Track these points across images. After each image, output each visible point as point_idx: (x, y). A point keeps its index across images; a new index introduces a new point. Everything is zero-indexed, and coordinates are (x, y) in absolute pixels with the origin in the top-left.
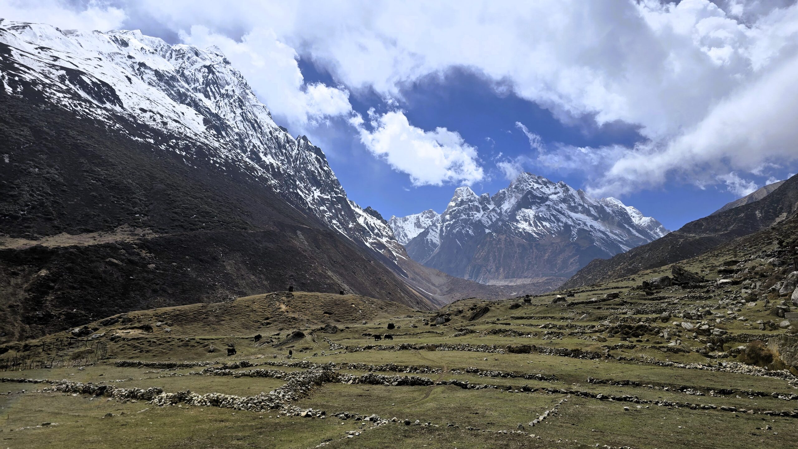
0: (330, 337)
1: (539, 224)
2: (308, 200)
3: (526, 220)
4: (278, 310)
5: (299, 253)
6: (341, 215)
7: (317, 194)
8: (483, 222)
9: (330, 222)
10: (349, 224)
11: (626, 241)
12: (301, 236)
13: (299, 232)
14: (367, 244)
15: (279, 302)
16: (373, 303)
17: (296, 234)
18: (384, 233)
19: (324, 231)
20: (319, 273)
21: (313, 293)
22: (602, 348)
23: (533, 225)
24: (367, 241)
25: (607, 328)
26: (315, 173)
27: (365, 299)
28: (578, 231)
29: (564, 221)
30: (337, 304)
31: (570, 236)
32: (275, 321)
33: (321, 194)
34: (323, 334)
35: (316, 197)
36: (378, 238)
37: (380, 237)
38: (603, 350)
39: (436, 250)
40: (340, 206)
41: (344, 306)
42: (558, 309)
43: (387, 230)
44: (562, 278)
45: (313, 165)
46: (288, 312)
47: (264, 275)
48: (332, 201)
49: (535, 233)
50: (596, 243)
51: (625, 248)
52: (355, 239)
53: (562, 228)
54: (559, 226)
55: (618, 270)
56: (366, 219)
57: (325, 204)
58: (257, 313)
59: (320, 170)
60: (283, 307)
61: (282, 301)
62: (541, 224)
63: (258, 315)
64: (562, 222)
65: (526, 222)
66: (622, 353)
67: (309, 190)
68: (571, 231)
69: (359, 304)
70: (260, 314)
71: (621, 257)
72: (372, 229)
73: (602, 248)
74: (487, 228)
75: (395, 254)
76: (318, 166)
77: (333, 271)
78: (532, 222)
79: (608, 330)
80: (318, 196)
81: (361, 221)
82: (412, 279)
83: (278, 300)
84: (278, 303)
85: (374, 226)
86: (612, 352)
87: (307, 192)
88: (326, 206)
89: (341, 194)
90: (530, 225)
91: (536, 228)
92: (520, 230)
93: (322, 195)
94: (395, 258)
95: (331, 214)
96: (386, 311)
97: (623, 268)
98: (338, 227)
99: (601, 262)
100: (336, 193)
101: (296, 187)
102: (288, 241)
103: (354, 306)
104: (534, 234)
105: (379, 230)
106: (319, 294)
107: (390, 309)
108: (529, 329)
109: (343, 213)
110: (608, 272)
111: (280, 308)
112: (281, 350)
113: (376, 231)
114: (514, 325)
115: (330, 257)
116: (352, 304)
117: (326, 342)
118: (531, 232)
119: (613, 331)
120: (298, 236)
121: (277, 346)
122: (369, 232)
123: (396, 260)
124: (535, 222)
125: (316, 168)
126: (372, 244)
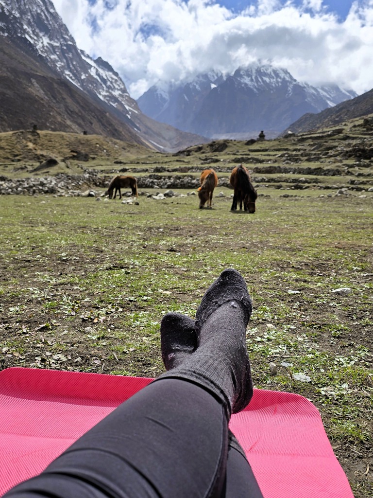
0: (83, 164)
1: (260, 80)
2: (38, 47)
3: (249, 75)
4: (26, 148)
5: (36, 101)
6: (73, 65)
7: (46, 41)
8: (209, 76)
9: (63, 72)
10: (81, 75)
11: (332, 97)
12: (36, 85)
13: (33, 81)
14: (101, 97)
15: (26, 140)
16: (115, 144)
17: (30, 82)
18: (117, 87)
19: (58, 79)
20: (58, 122)
21: (57, 133)
22: (342, 166)
23: (254, 80)
24: (100, 94)
25: (341, 153)
26: (41, 15)
27: (108, 139)
28: (293, 87)
29: (282, 77)
30: (82, 144)
31: (287, 91)
32: (25, 158)
33: (50, 40)
34: (76, 162)
35: (45, 44)
36: (110, 91)
37: (112, 90)
38: (343, 168)
39: (166, 105)
40: (70, 55)
41: (89, 146)
42: (289, 143)
43: (118, 83)
44: (276, 132)
45: (38, 6)
46: (35, 149)
47: (6, 122)
48: (62, 50)
49: (255, 88)
50: (308, 99)
51: (332, 104)
52: (89, 91)
53: (280, 84)
54: (278, 82)
55: (326, 122)
56: (97, 70)
57: (55, 53)
58: (6, 151)
59: (46, 13)
60: (31, 145)
61: (28, 139)
62: (262, 79)
63: (6, 152)
64: (280, 78)
65: (249, 77)
66: (359, 170)
67: (37, 35)
68: (287, 87)
69: (103, 144)
70: (9, 151)
71: (329, 111)
72: (104, 81)
73: (312, 104)
74: (213, 83)
75: (127, 108)
76: (44, 8)
77: (72, 121)
78: (253, 77)
79: (342, 154)
80: (48, 43)
81: (93, 72)
82: (145, 133)
83: (24, 138)
84: (25, 142)
85: (106, 78)
86: (350, 170)
87: (35, 38)
88: (57, 55)
89: (70, 41)
90: (252, 80)
91: (257, 84)
92: (243, 85)
93: (52, 42)
94: (127, 112)
95: (63, 64)
96: (129, 151)
97: (331, 120)
98: (71, 78)
99: (312, 115)
100: (65, 39)
101: (25, 32)
102: (24, 88)
103: (98, 145)
104: (255, 90)
105: (111, 82)
106: (64, 133)
107: (132, 150)
108: (268, 158)
109: (74, 63)
110: (316, 125)
111: (27, 146)
112: (37, 174)
113: (109, 83)
114: (253, 155)
115: (67, 107)
116: (97, 144)
117: (80, 169)
118: (252, 87)
119: (347, 155)
120: (33, 85)
121: (31, 172)
122: (101, 84)
123: (129, 114)
124: (256, 78)
125: (42, 11)
126: (105, 96)
